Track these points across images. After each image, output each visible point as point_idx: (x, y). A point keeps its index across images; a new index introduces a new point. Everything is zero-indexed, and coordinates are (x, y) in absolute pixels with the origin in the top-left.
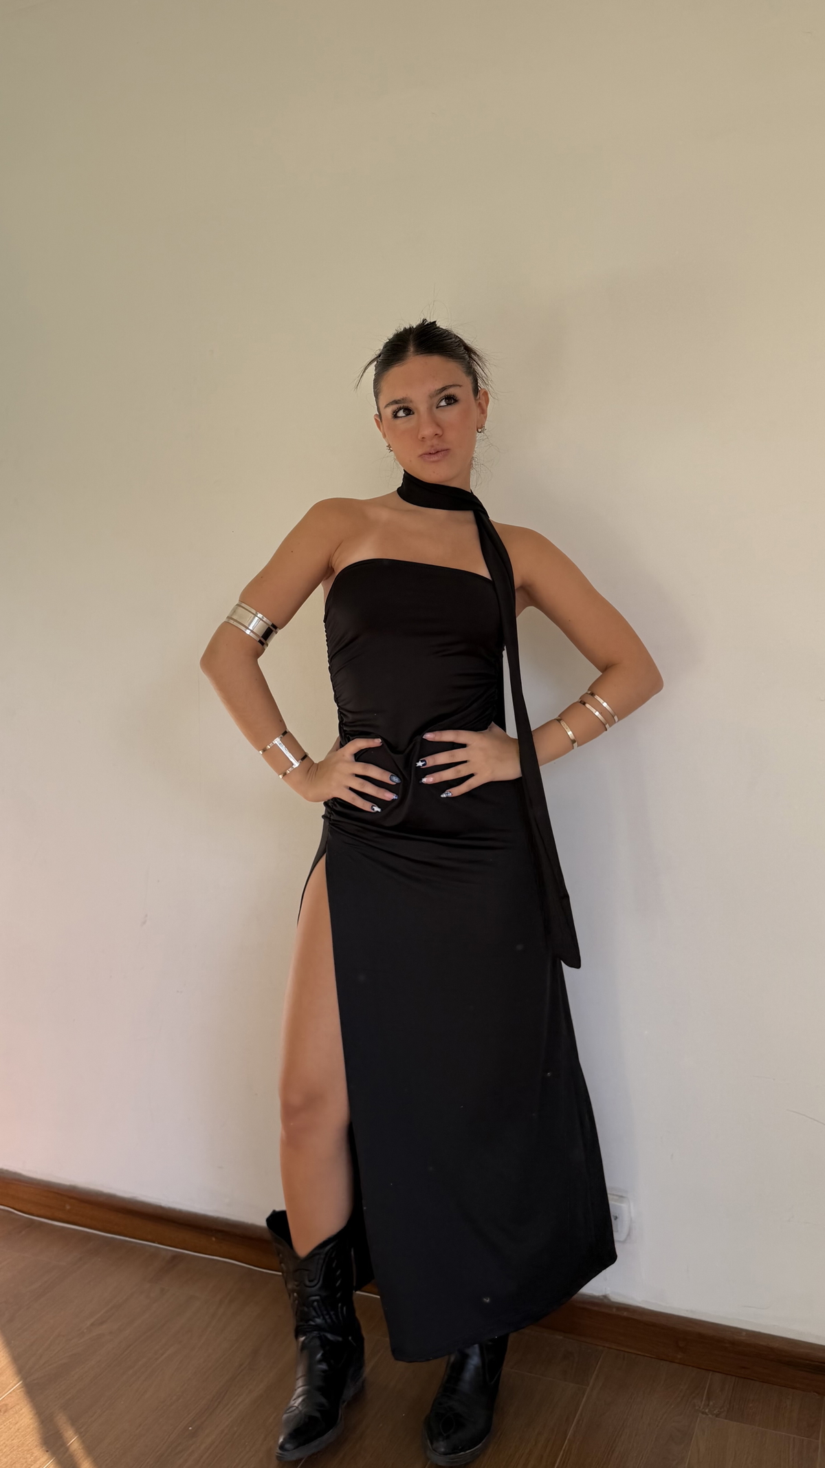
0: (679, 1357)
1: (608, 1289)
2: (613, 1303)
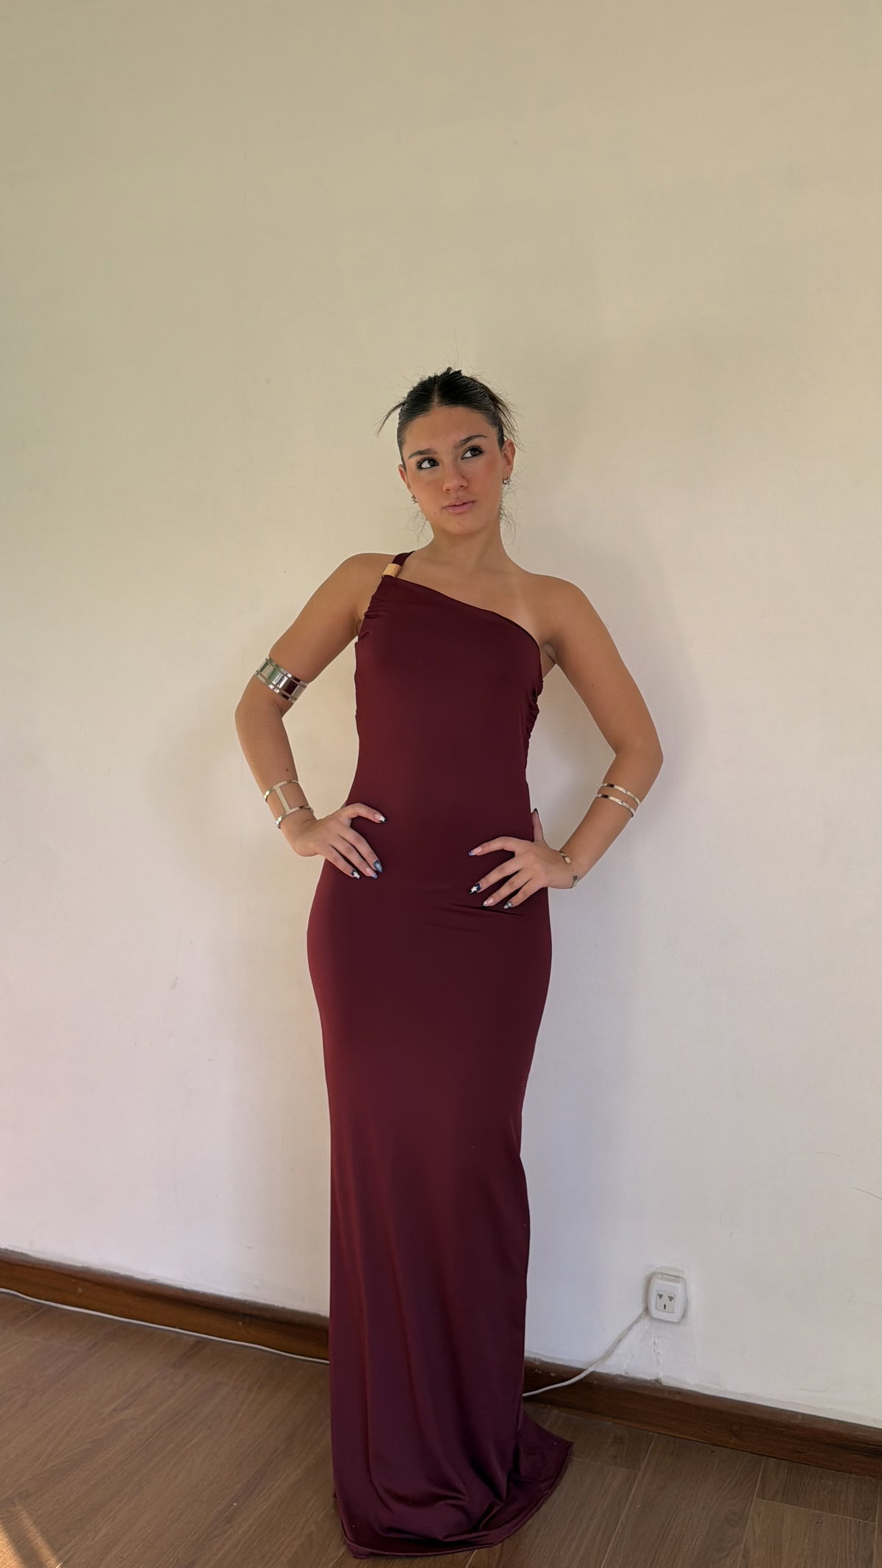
0: (732, 1442)
1: (661, 1372)
2: (665, 1386)
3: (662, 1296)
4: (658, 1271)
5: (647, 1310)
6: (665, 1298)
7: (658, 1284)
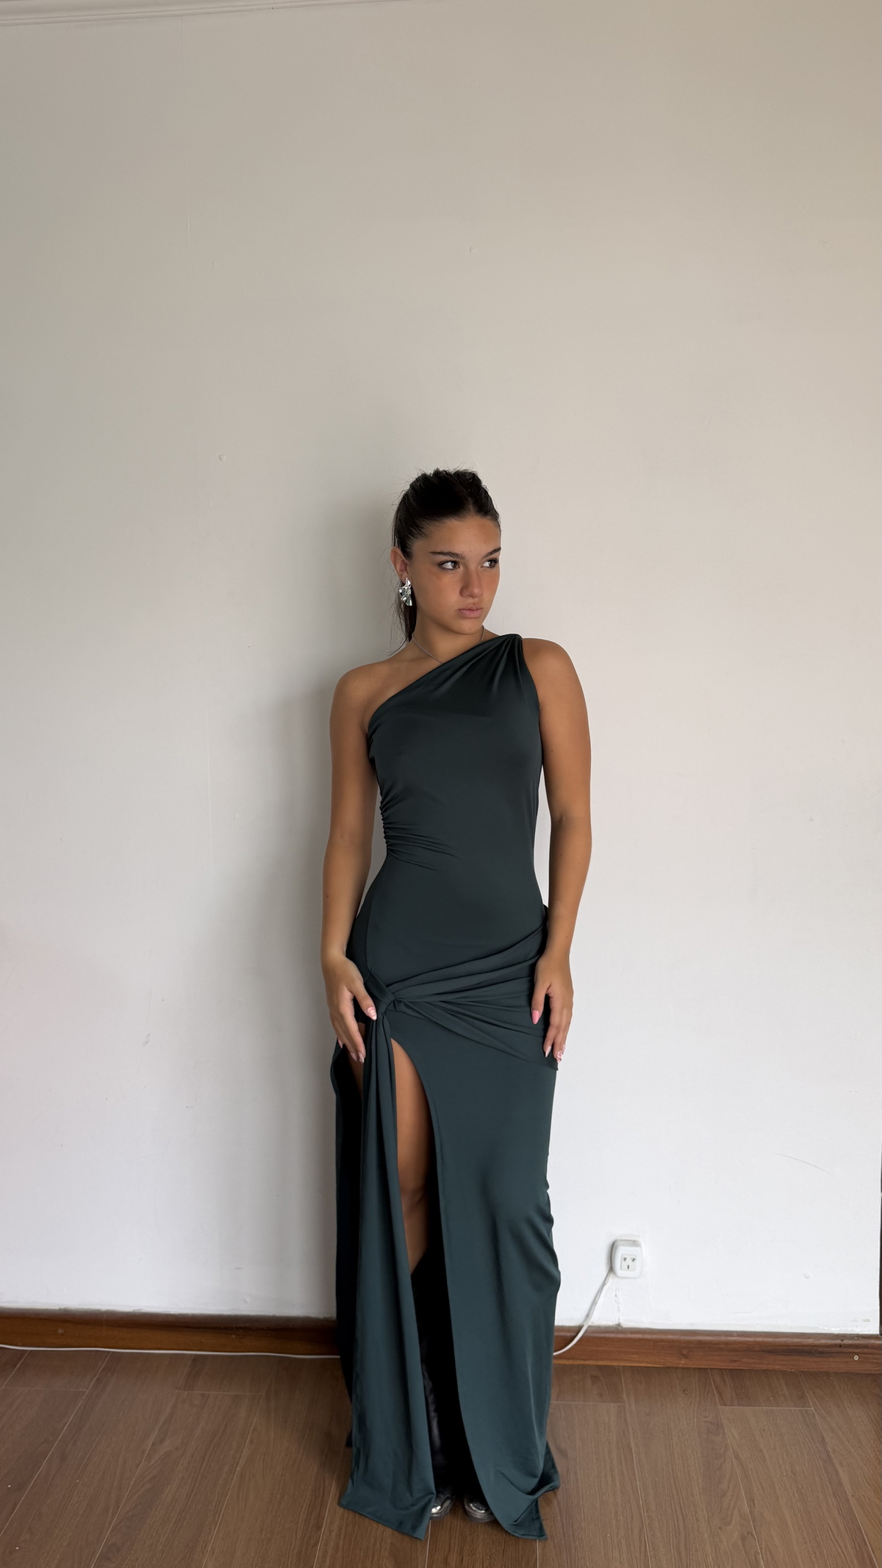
0: (682, 1362)
1: (621, 1318)
2: (626, 1328)
3: (625, 1259)
4: (619, 1238)
5: (611, 1269)
6: (629, 1262)
7: (621, 1251)
